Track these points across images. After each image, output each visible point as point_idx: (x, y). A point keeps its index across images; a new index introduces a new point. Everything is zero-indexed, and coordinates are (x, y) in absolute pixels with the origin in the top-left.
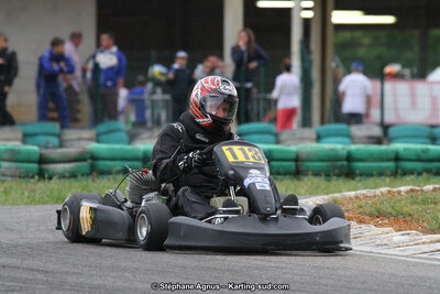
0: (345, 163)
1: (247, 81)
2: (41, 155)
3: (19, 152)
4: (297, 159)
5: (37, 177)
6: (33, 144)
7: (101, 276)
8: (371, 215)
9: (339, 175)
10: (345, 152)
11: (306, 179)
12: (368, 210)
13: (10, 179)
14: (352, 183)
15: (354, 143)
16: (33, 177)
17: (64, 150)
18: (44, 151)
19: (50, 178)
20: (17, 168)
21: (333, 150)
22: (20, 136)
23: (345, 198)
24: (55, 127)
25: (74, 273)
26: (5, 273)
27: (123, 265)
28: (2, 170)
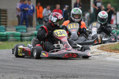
3: (15, 34)
5: (20, 41)
6: (19, 32)
7: (38, 68)
8: (113, 50)
12: (112, 48)
13: (12, 41)
17: (27, 33)
18: (22, 34)
19: (24, 41)
20: (15, 38)
22: (15, 29)
23: (106, 45)
24: (25, 27)
25: (31, 67)
26: (11, 68)
27: (44, 65)
28: (10, 39)
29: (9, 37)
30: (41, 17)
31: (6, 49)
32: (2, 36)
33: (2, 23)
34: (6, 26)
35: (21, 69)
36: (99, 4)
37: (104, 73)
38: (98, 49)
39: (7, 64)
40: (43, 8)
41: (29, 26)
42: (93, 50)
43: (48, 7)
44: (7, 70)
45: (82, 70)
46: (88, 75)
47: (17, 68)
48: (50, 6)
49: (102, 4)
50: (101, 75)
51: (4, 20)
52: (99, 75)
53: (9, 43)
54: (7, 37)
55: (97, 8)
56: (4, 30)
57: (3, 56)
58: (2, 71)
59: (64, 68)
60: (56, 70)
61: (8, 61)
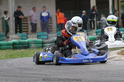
2: (42, 42)
3: (36, 41)
5: (41, 48)
6: (40, 39)
7: (60, 75)
13: (34, 49)
16: (40, 48)
18: (43, 40)
20: (36, 46)
22: (36, 36)
24: (46, 33)
25: (53, 75)
26: (34, 76)
27: (66, 72)
28: (32, 46)
29: (31, 44)
31: (29, 57)
32: (24, 43)
33: (23, 30)
34: (27, 32)
35: (44, 76)
38: (118, 54)
39: (30, 72)
42: (114, 55)
44: (30, 78)
46: (109, 80)
50: (122, 81)
52: (120, 81)
53: (31, 50)
54: (29, 44)
56: (26, 37)
57: (25, 65)
58: (26, 79)
59: (85, 75)
60: (78, 77)
61: (31, 69)
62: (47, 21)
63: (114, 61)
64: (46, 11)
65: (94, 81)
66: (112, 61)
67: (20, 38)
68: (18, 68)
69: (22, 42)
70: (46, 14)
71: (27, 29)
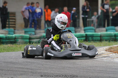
0: (114, 37)
1: (86, 15)
3: (23, 36)
4: (101, 36)
5: (29, 43)
6: (27, 34)
7: (47, 70)
9: (112, 41)
10: (114, 34)
11: (103, 42)
13: (21, 44)
14: (116, 43)
15: (116, 31)
16: (28, 43)
17: (36, 36)
18: (30, 36)
19: (32, 43)
20: (23, 41)
21: (111, 34)
22: (24, 32)
23: (114, 47)
24: (33, 29)
25: (39, 69)
26: (20, 70)
27: (53, 67)
28: (19, 42)
29: (18, 40)
30: (49, 20)
31: (15, 51)
32: (10, 38)
33: (11, 26)
34: (14, 28)
35: (30, 71)
36: (107, 7)
37: (113, 75)
38: (106, 51)
39: (16, 66)
40: (52, 11)
41: (38, 28)
42: (101, 52)
43: (57, 10)
44: (16, 72)
45: (90, 71)
46: (96, 76)
47: (26, 70)
48: (58, 9)
49: (109, 6)
50: (109, 77)
51: (13, 23)
53: (18, 45)
54: (16, 40)
55: (105, 11)
56: (13, 33)
57: (12, 59)
58: (11, 73)
59: (72, 70)
60: (65, 72)
61: (17, 63)
62: (39, 17)
63: (102, 57)
64: (40, 7)
65: (81, 77)
66: (100, 58)
67: (7, 33)
68: (4, 62)
69: (8, 37)
70: (39, 10)
71: (15, 24)
